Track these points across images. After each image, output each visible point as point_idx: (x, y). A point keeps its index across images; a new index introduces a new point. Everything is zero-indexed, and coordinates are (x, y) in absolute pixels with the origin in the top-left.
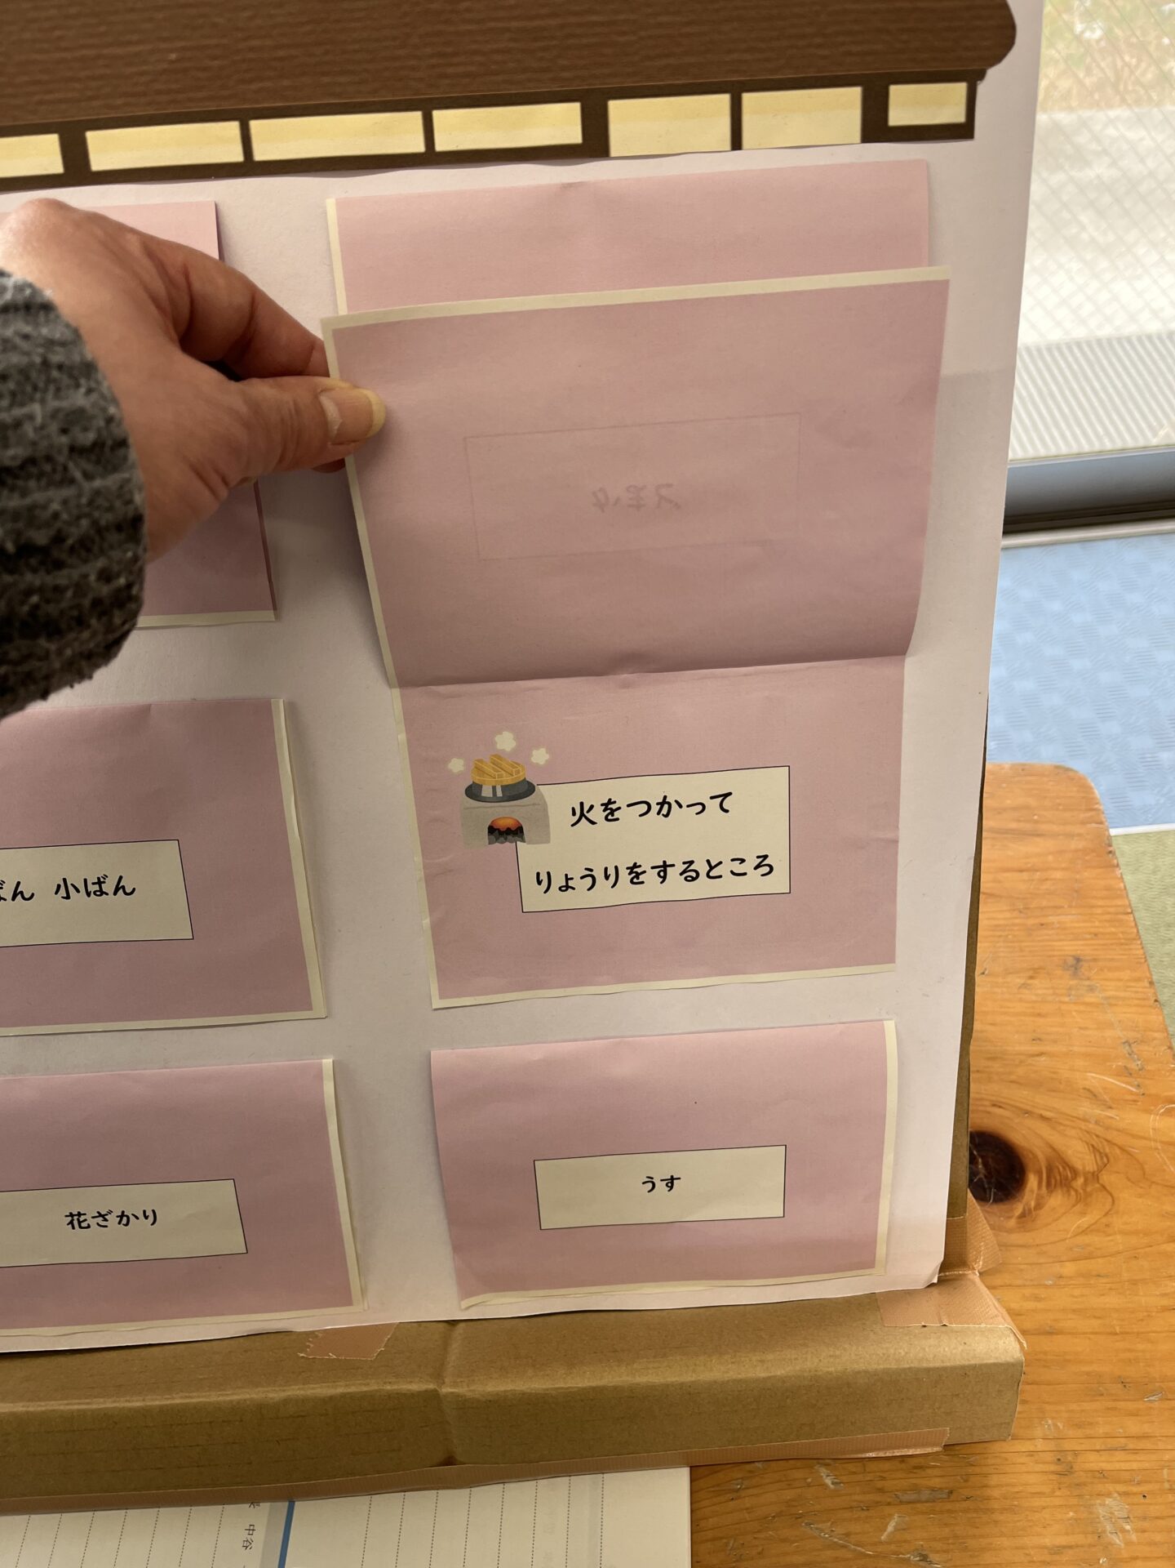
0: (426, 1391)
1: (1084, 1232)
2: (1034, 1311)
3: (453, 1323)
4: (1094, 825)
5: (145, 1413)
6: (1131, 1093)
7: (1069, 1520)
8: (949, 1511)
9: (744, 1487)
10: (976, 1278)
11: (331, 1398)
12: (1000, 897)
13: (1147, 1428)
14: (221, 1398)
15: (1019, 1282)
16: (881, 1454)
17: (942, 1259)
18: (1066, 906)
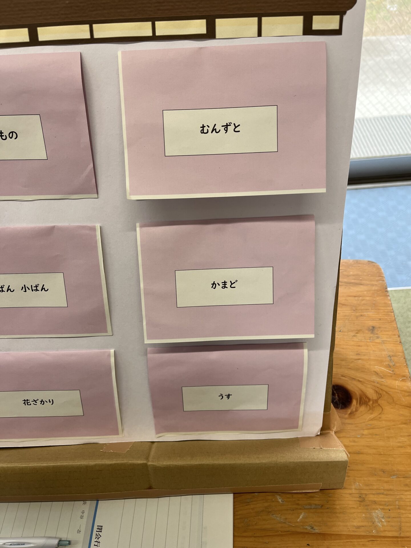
0: (143, 463)
1: (372, 420)
2: (353, 446)
3: (153, 442)
4: (381, 282)
5: (48, 468)
6: (391, 373)
7: (363, 517)
8: (322, 512)
9: (251, 501)
10: (333, 433)
11: (111, 465)
12: (347, 305)
13: (391, 487)
14: (73, 464)
15: (348, 436)
16: (298, 492)
17: (321, 426)
18: (370, 309)
